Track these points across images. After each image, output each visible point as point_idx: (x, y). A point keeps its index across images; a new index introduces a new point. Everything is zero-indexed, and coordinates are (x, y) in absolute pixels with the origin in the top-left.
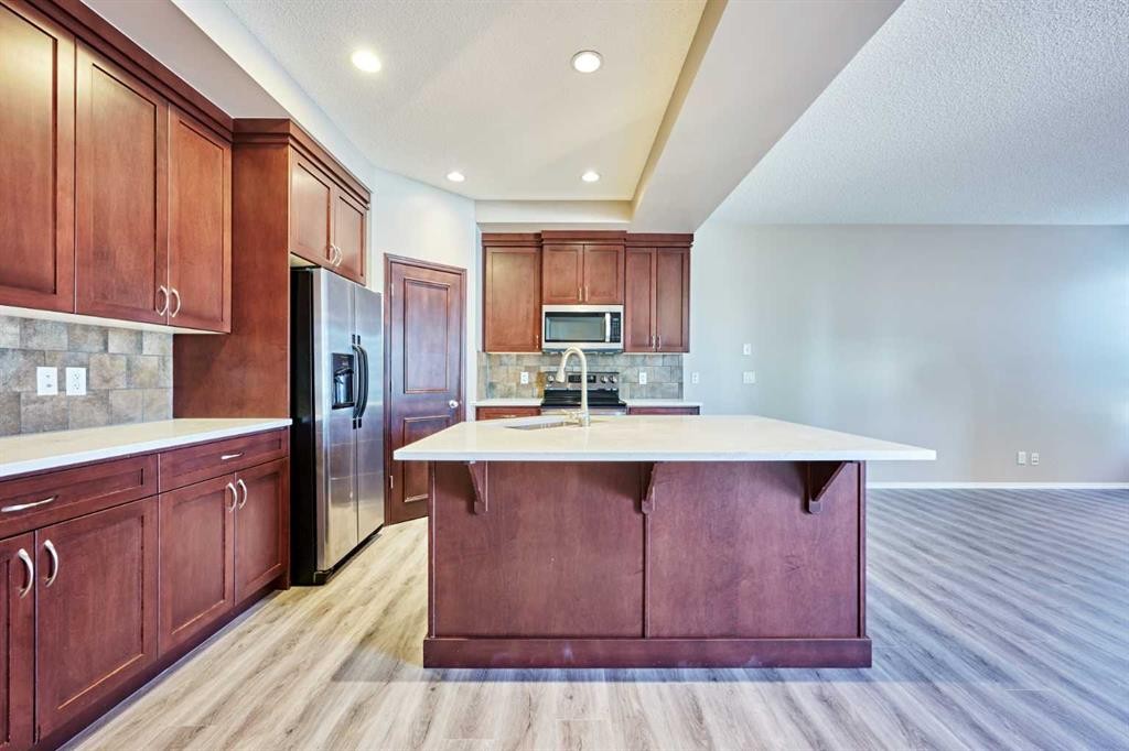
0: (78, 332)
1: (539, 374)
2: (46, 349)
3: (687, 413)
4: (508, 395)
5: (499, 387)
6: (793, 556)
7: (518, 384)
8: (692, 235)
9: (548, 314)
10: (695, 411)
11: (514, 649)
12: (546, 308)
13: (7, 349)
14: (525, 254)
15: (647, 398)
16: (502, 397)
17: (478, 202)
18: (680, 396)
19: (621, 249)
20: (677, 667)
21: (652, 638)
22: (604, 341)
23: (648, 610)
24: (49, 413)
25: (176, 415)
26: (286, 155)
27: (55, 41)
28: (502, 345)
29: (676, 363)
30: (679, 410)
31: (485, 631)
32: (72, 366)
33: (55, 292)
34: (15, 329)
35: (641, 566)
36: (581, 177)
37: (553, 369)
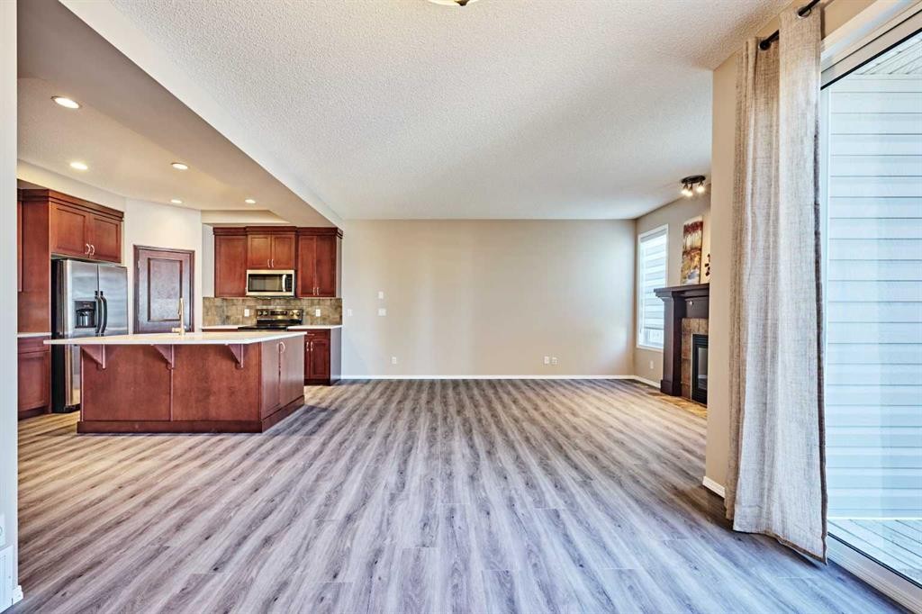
1: (256, 310)
4: (237, 323)
5: (231, 318)
6: (232, 387)
7: (243, 316)
9: (250, 275)
12: (248, 272)
15: (320, 324)
16: (233, 324)
17: (203, 211)
18: (340, 323)
19: (293, 236)
22: (280, 291)
23: (172, 410)
26: (48, 206)
29: (338, 303)
31: (105, 419)
37: (265, 307)
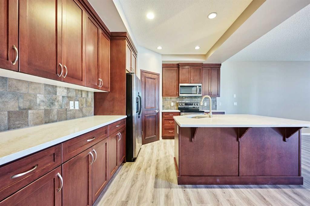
0: (77, 91)
1: (176, 103)
2: (71, 96)
3: (221, 114)
4: (168, 109)
5: (165, 107)
6: (280, 154)
7: (171, 106)
8: (221, 64)
9: (181, 86)
10: (223, 113)
11: (203, 179)
12: (180, 85)
13: (64, 96)
14: (174, 69)
15: (206, 109)
16: (166, 109)
17: (162, 55)
18: (216, 109)
19: (201, 68)
20: (248, 184)
21: (241, 176)
22: (197, 94)
23: (240, 168)
24: (72, 114)
25: (95, 115)
26: (125, 42)
27: (82, 10)
28: (168, 95)
29: (214, 100)
30: (219, 113)
31: (195, 174)
32: (76, 101)
33: (82, 80)
34: (66, 91)
35: (238, 157)
36: (194, 48)
37: (180, 101)
